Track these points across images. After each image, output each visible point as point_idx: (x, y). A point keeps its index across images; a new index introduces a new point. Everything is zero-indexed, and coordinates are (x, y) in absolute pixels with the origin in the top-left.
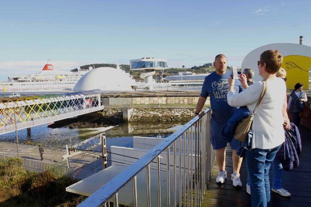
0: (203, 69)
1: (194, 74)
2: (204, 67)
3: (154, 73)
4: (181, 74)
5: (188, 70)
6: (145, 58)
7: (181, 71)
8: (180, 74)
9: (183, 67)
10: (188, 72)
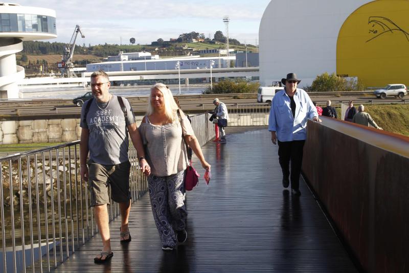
0: (179, 45)
1: (157, 58)
2: (179, 40)
3: (18, 48)
4: (126, 57)
5: (144, 48)
6: (6, 4)
7: (126, 50)
8: (122, 57)
9: (132, 40)
10: (141, 54)
